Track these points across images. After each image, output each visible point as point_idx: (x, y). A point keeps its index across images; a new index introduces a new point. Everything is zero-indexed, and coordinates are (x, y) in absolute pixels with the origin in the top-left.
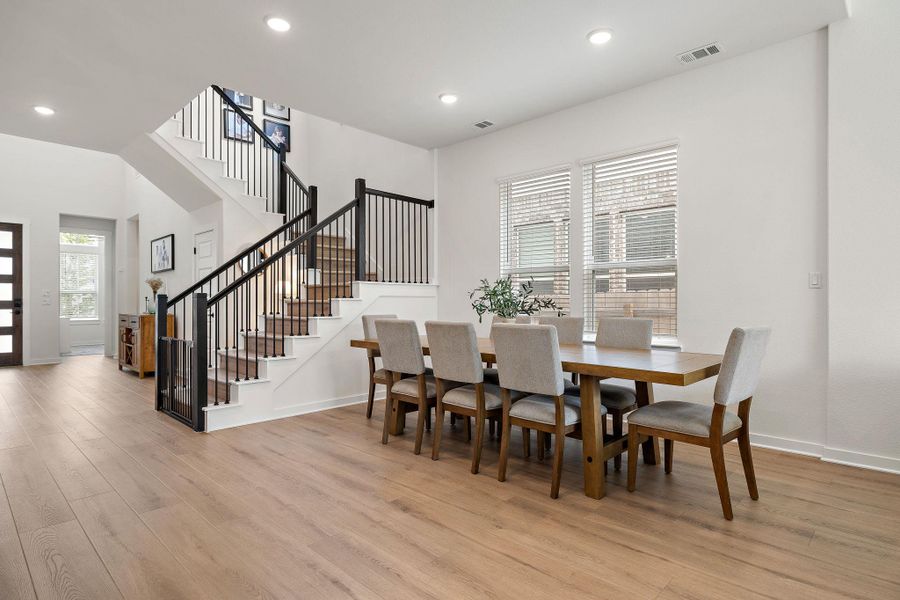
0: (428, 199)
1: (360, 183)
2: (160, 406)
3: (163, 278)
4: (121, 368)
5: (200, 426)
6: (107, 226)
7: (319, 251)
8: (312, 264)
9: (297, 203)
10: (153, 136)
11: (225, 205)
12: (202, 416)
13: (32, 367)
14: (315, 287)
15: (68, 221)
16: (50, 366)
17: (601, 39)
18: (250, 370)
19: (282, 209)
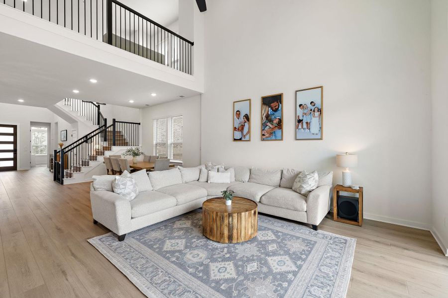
0: (139, 122)
1: (114, 120)
2: (55, 179)
3: (64, 143)
4: (50, 171)
5: (62, 183)
6: (48, 125)
7: (107, 136)
8: (105, 140)
9: (102, 123)
10: (55, 105)
11: (79, 123)
12: (62, 181)
13: (20, 171)
14: (106, 147)
15: (33, 124)
16: (27, 171)
17: (154, 95)
18: (78, 169)
19: (99, 124)
